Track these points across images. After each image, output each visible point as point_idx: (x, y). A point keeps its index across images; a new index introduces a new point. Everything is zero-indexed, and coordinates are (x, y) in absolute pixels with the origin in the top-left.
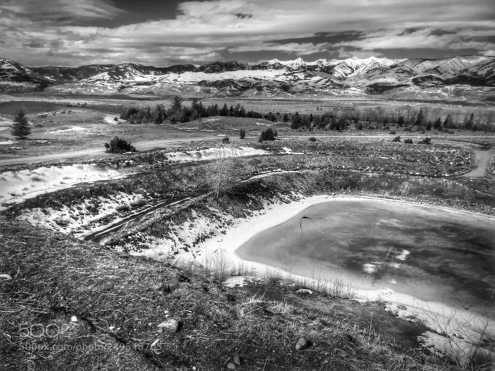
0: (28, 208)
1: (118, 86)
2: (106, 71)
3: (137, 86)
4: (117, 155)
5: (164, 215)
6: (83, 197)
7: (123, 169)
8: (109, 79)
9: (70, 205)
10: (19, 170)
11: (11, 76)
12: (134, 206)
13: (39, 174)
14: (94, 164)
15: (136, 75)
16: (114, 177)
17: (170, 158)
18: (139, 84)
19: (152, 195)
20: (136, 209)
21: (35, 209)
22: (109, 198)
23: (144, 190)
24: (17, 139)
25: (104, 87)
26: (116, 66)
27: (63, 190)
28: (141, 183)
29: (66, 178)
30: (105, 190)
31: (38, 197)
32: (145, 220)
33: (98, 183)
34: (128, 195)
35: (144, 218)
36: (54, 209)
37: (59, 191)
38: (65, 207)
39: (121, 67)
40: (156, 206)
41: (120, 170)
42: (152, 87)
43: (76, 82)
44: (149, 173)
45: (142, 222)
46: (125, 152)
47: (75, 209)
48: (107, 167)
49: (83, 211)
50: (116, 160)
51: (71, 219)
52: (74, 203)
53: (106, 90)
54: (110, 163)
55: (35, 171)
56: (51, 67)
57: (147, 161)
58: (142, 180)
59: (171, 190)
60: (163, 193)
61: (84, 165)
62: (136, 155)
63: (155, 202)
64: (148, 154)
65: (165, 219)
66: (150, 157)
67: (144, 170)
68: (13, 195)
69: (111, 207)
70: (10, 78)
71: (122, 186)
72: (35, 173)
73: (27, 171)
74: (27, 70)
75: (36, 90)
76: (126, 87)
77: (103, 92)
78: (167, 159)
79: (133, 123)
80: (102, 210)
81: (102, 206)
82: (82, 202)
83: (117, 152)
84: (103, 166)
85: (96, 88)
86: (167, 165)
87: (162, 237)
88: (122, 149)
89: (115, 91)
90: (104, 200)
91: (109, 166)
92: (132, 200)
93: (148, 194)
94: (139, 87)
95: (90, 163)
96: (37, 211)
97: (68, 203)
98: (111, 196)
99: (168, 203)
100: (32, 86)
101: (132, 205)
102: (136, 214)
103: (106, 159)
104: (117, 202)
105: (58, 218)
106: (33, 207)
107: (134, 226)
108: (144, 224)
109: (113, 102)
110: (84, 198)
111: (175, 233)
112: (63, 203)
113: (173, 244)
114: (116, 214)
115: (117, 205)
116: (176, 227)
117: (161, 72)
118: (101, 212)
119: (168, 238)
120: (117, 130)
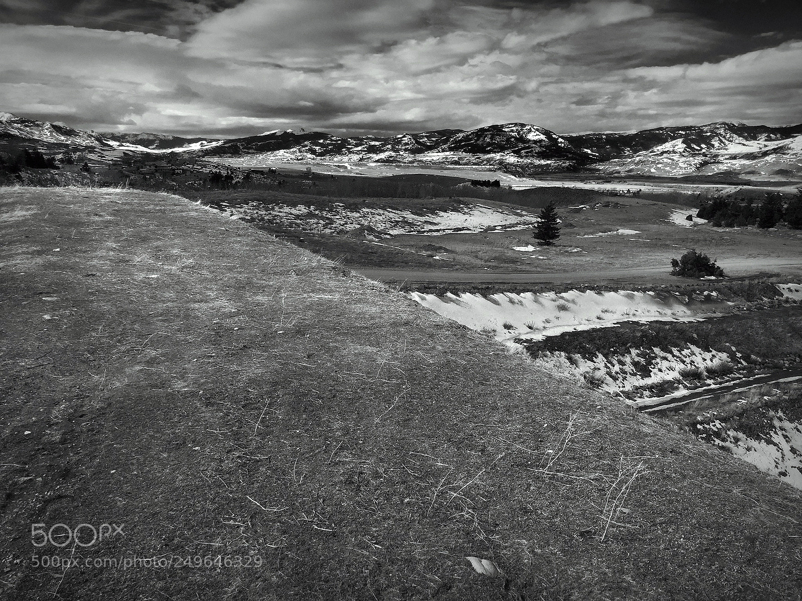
0: (548, 349)
1: (696, 161)
2: (681, 136)
3: (731, 161)
4: (690, 281)
5: (765, 398)
6: (629, 344)
7: (699, 305)
8: (683, 150)
9: (608, 354)
10: (542, 291)
11: (538, 149)
12: (712, 373)
13: (567, 301)
14: (651, 293)
15: (731, 141)
16: (682, 317)
17: (786, 294)
18: (734, 157)
19: (746, 358)
20: (714, 379)
21: (557, 352)
22: (671, 352)
23: (733, 348)
24: (540, 244)
25: (673, 164)
26: (699, 127)
27: (601, 330)
28: (727, 333)
29: (606, 311)
30: (666, 338)
31: (564, 335)
32: (730, 402)
33: (655, 325)
34: (702, 352)
35: (728, 397)
36: (584, 358)
37: (594, 330)
38: (600, 356)
39: (705, 129)
40: (751, 379)
41: (693, 307)
42: (758, 163)
43: (628, 157)
44: (744, 318)
45: (724, 404)
46: (703, 277)
47: (615, 362)
48: (672, 300)
49: (627, 368)
50: (688, 288)
51: (607, 377)
52: (615, 353)
53: (675, 169)
54: (677, 293)
55: (563, 294)
56: (594, 134)
57: (743, 296)
58: (731, 329)
59: (784, 355)
60: (768, 357)
61: (636, 293)
62: (724, 283)
63: (751, 372)
64: (747, 282)
65: (767, 405)
66: (749, 289)
67: (735, 311)
68: (530, 328)
69: (671, 369)
70: (536, 153)
71: (695, 336)
72: (562, 298)
73: (552, 295)
74: (560, 140)
75: (568, 169)
76: (711, 163)
77: (669, 172)
78: (782, 295)
79: (719, 226)
80: (656, 370)
81: (657, 363)
82: (627, 353)
83: (691, 276)
84: (665, 297)
85: (659, 166)
86: (780, 305)
87: (758, 438)
88: (701, 271)
89: (691, 170)
90: (662, 354)
91: (675, 297)
92: (708, 362)
93: (739, 355)
94: (734, 162)
95: (644, 290)
96: (561, 356)
97: (606, 351)
98: (673, 349)
99: (775, 376)
100: (564, 165)
101: (708, 370)
102: (713, 386)
103: (671, 286)
104: (683, 362)
105: (587, 372)
106: (556, 350)
107: (708, 408)
108: (726, 408)
109: (685, 189)
110: (631, 347)
111: (785, 437)
112: (598, 350)
113: (779, 455)
114: (679, 382)
115: (682, 366)
116: (787, 425)
117: (778, 136)
118: (655, 374)
119: (769, 442)
120: (691, 236)
